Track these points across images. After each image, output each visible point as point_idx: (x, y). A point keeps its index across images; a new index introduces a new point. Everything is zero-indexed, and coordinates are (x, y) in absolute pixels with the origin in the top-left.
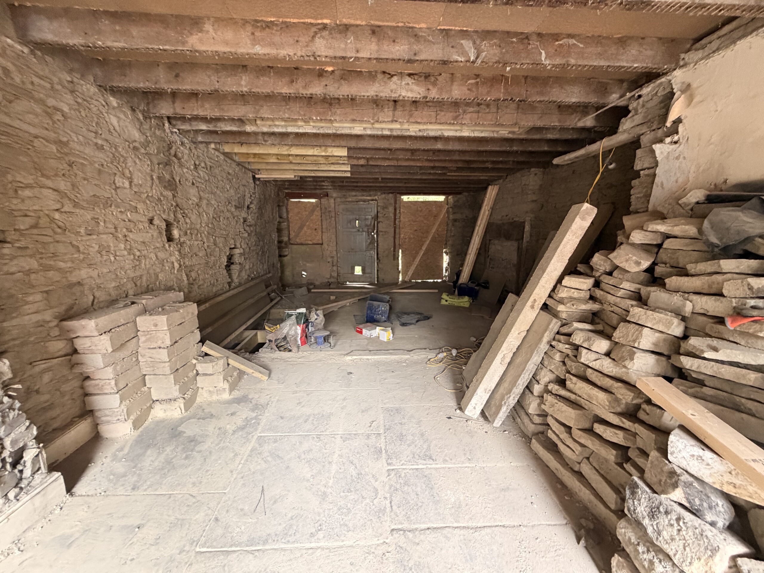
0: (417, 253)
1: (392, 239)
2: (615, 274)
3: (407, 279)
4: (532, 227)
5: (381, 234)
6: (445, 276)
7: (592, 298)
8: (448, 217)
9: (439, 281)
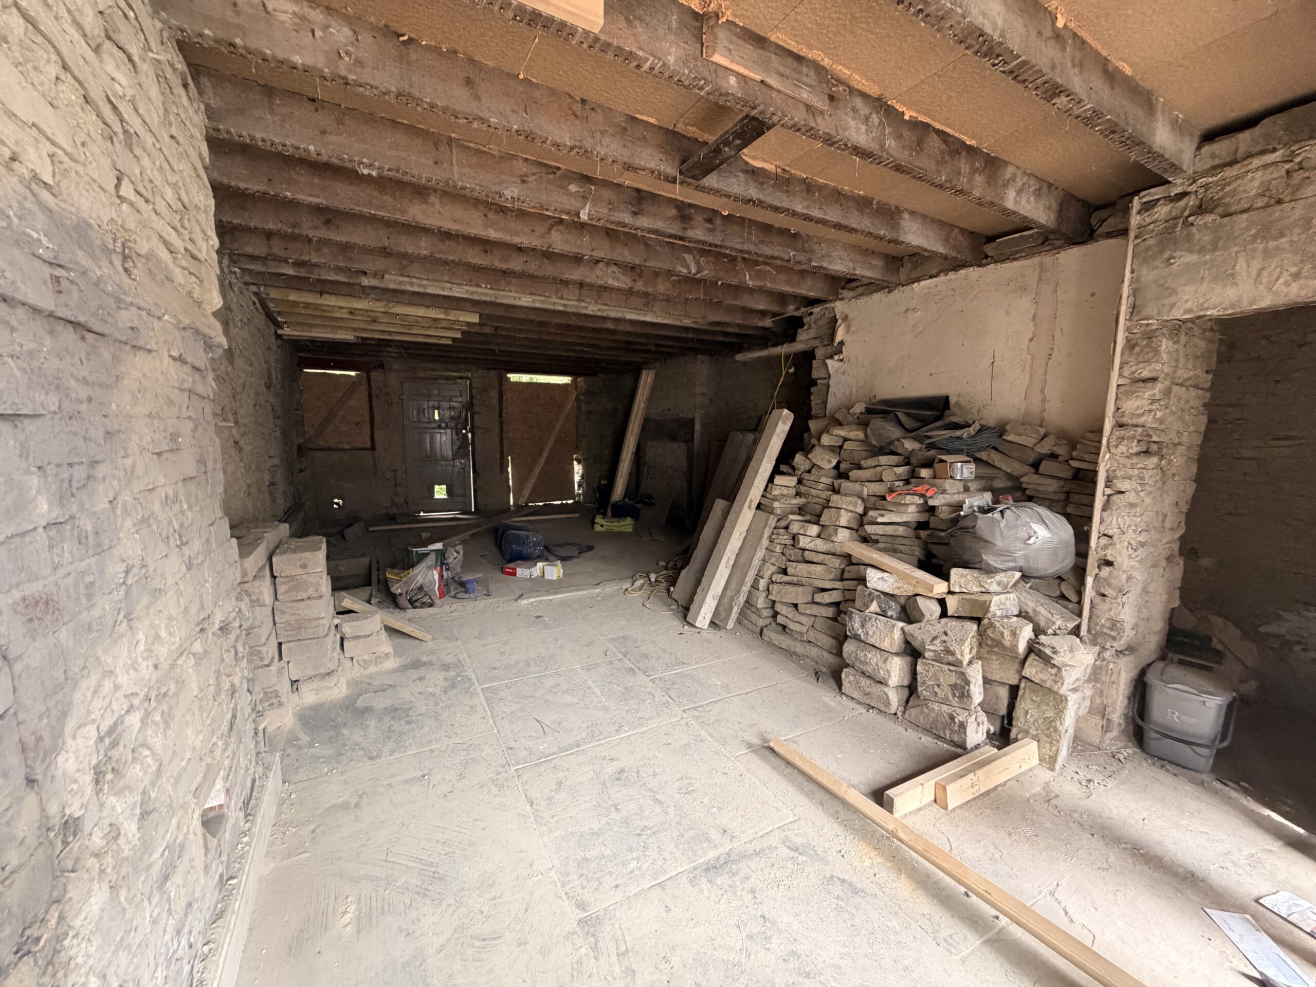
0: (535, 462)
1: (498, 440)
2: (813, 471)
3: (522, 502)
4: (703, 425)
5: (478, 431)
6: (579, 495)
7: (798, 494)
8: (579, 407)
9: (570, 502)
